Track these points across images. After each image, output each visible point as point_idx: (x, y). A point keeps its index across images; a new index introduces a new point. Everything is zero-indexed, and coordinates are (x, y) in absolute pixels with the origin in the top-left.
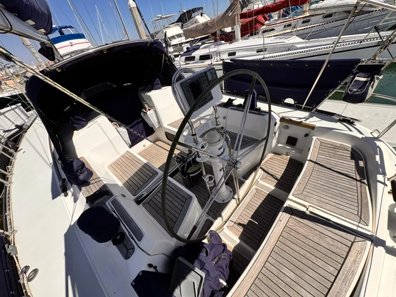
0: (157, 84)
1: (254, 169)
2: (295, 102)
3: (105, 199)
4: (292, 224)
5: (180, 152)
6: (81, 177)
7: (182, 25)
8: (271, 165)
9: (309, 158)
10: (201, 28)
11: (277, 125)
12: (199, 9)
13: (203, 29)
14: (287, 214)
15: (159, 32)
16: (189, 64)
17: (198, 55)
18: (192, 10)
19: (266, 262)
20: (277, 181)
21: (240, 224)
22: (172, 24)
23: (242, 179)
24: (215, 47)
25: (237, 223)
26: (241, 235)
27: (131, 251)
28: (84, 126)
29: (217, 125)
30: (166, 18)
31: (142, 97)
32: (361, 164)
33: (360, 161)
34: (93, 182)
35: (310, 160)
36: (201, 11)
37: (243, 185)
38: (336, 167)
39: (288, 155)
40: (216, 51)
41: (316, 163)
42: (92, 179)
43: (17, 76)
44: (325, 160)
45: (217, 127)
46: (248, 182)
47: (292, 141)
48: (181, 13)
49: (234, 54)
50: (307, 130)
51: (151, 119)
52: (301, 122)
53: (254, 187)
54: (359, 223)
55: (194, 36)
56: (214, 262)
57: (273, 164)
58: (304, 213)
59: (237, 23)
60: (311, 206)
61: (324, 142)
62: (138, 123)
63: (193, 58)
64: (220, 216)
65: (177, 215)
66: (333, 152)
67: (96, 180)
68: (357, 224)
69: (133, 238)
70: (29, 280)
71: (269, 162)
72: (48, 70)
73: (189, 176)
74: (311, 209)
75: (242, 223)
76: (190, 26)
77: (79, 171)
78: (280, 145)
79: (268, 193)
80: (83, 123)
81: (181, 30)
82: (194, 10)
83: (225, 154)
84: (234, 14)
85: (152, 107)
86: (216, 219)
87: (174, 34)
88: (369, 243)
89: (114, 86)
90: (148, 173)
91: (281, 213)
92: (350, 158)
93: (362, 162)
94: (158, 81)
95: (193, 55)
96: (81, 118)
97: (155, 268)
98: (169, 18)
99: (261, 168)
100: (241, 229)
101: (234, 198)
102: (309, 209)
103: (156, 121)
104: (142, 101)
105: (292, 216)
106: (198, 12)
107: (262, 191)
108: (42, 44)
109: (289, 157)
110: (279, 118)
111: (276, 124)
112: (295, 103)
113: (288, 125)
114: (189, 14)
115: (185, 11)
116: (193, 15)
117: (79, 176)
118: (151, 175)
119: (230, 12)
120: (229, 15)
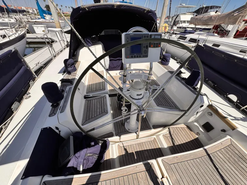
1: (164, 126)
2: (237, 100)
3: (69, 84)
4: (141, 176)
6: (69, 69)
7: (196, 16)
8: (178, 132)
9: (206, 147)
10: (204, 19)
11: (202, 108)
12: (217, 7)
13: (205, 21)
14: (145, 168)
17: (190, 37)
18: (211, 7)
19: (105, 181)
20: (172, 145)
21: (125, 150)
22: (189, 12)
23: (151, 127)
25: (125, 148)
26: (121, 156)
27: (53, 114)
29: (148, 79)
30: (187, 7)
34: (73, 74)
35: (205, 150)
36: (217, 9)
37: (148, 130)
38: (225, 172)
39: (197, 135)
41: (208, 155)
42: (73, 73)
44: (221, 160)
45: (147, 81)
46: (153, 131)
47: (208, 127)
48: (201, 7)
49: (218, 46)
50: (226, 127)
52: (225, 118)
53: (155, 137)
55: (196, 23)
56: (89, 155)
57: (180, 132)
58: (156, 177)
59: (237, 23)
60: (167, 179)
61: (235, 146)
62: (119, 60)
63: (185, 38)
64: (120, 136)
65: (93, 116)
66: (236, 160)
67: (74, 74)
69: (60, 109)
70: (26, 99)
71: (178, 129)
72: (82, 7)
73: (120, 102)
74: (165, 180)
75: (128, 150)
77: (70, 65)
78: (196, 124)
79: (160, 147)
80: (89, 44)
82: (212, 7)
83: (141, 101)
84: (240, 15)
86: (116, 135)
90: (101, 86)
91: (141, 163)
96: (90, 41)
97: (60, 131)
98: (190, 8)
99: (169, 128)
100: (124, 153)
101: (136, 133)
102: (163, 179)
105: (146, 171)
106: (215, 9)
107: (157, 143)
109: (197, 136)
110: (208, 104)
111: (202, 106)
112: (237, 102)
113: (213, 113)
114: (207, 9)
115: (205, 6)
116: (209, 11)
117: (69, 68)
118: (102, 88)
119: (237, 13)
120: (235, 15)
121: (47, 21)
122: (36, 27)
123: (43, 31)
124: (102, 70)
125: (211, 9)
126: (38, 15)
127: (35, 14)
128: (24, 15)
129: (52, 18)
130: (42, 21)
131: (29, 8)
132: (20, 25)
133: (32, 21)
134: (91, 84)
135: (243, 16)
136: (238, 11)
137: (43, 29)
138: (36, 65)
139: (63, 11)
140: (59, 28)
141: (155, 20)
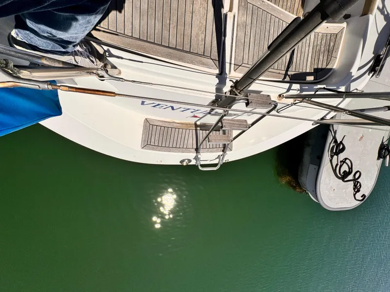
32: (310, 78)
33: (313, 77)
54: (235, 64)
58: (221, 6)
60: (234, 15)
61: (338, 38)
66: (322, 50)
68: (233, 62)
88: (217, 71)
92: (316, 67)
93: (313, 79)
102: (229, 12)
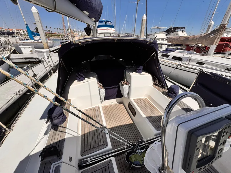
0: (140, 69)
3: (55, 160)
5: (133, 123)
7: (167, 34)
10: (181, 39)
12: (182, 28)
13: (182, 40)
15: (152, 34)
16: (163, 58)
17: (172, 55)
22: (161, 32)
24: (187, 54)
28: (81, 80)
30: (159, 28)
31: (125, 73)
36: (183, 29)
40: (188, 57)
42: (62, 126)
43: (81, 36)
48: (170, 28)
49: (202, 64)
51: (124, 90)
55: (174, 43)
59: (214, 44)
62: (115, 88)
63: (168, 56)
72: (74, 42)
73: (131, 164)
76: (172, 36)
77: (57, 117)
80: (82, 78)
81: (166, 37)
82: (178, 28)
84: (216, 37)
85: (129, 83)
87: (160, 38)
89: (113, 59)
90: (101, 138)
94: (141, 67)
95: (169, 54)
96: (82, 75)
98: (161, 29)
103: (127, 92)
104: (124, 76)
106: (181, 29)
108: (89, 26)
114: (175, 29)
115: (173, 27)
116: (177, 31)
117: (55, 120)
118: (102, 143)
119: (212, 35)
120: (211, 37)
121: (35, 42)
122: (23, 47)
123: (30, 51)
124: (98, 105)
125: (178, 29)
126: (28, 35)
127: (25, 35)
128: (13, 37)
129: (41, 39)
130: (31, 42)
131: (19, 30)
132: (4, 48)
133: (20, 42)
134: (86, 132)
135: (218, 38)
136: (213, 34)
137: (31, 49)
138: (16, 94)
139: (51, 32)
140: (47, 48)
141: (156, 48)
